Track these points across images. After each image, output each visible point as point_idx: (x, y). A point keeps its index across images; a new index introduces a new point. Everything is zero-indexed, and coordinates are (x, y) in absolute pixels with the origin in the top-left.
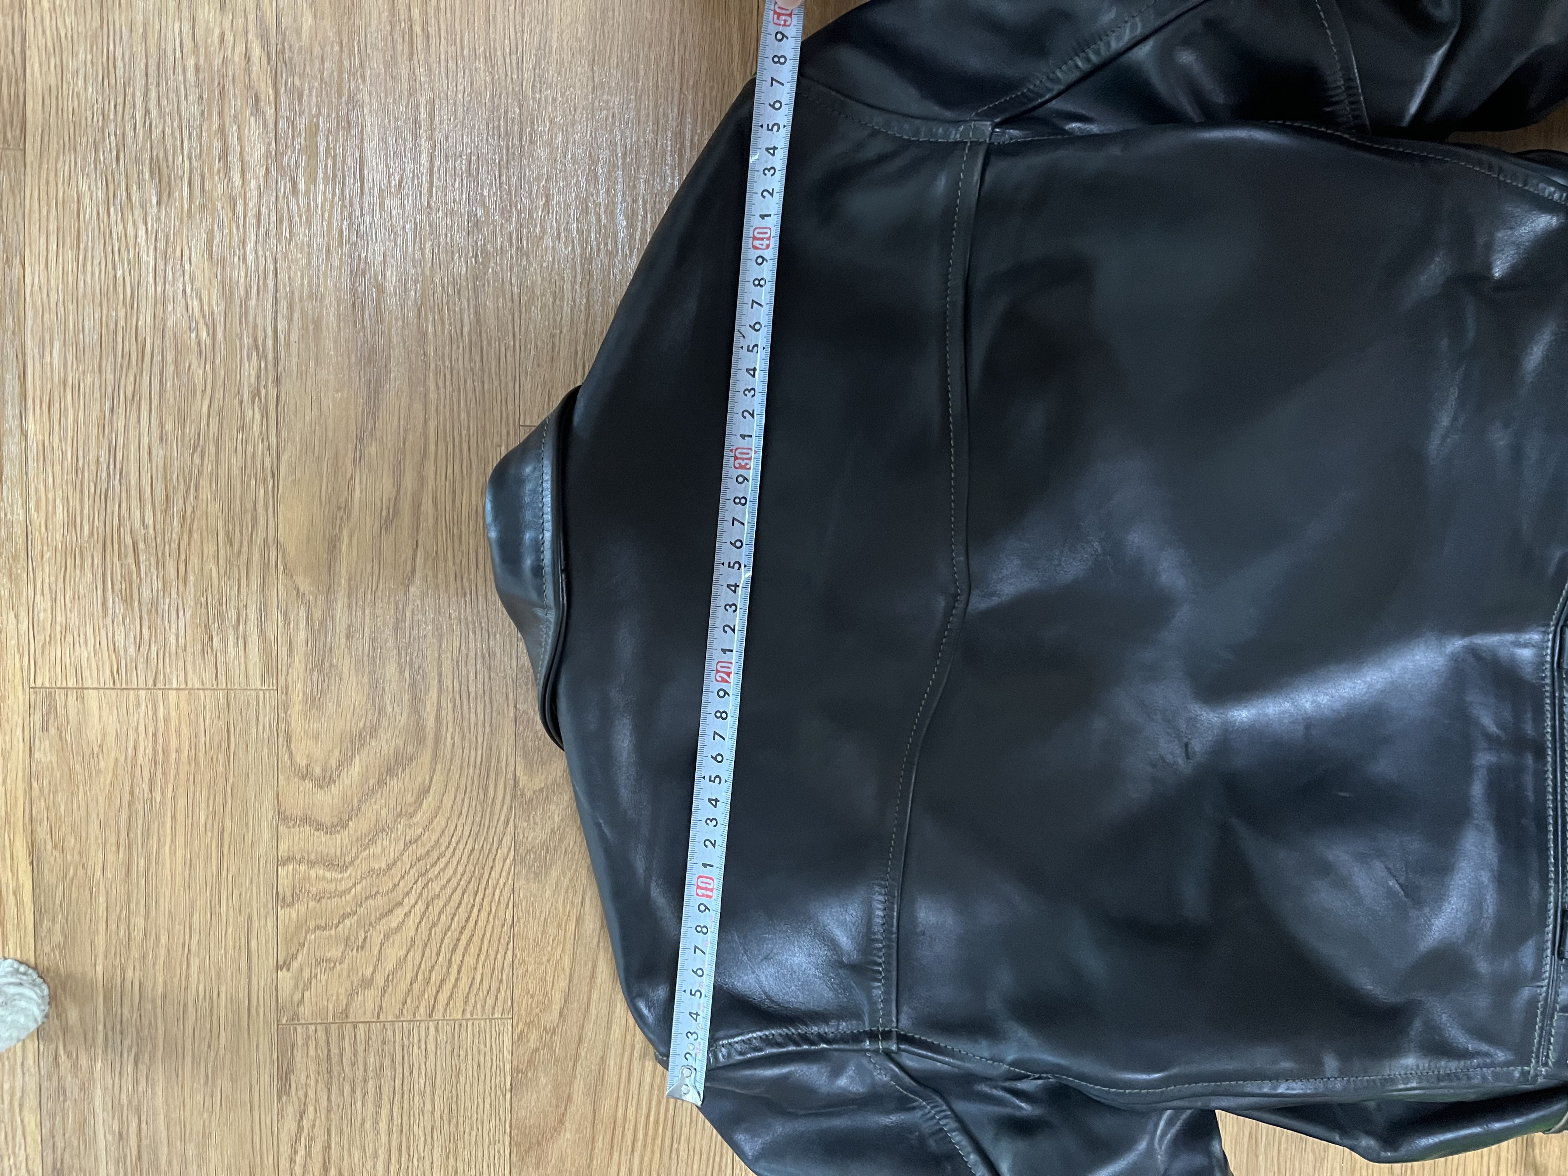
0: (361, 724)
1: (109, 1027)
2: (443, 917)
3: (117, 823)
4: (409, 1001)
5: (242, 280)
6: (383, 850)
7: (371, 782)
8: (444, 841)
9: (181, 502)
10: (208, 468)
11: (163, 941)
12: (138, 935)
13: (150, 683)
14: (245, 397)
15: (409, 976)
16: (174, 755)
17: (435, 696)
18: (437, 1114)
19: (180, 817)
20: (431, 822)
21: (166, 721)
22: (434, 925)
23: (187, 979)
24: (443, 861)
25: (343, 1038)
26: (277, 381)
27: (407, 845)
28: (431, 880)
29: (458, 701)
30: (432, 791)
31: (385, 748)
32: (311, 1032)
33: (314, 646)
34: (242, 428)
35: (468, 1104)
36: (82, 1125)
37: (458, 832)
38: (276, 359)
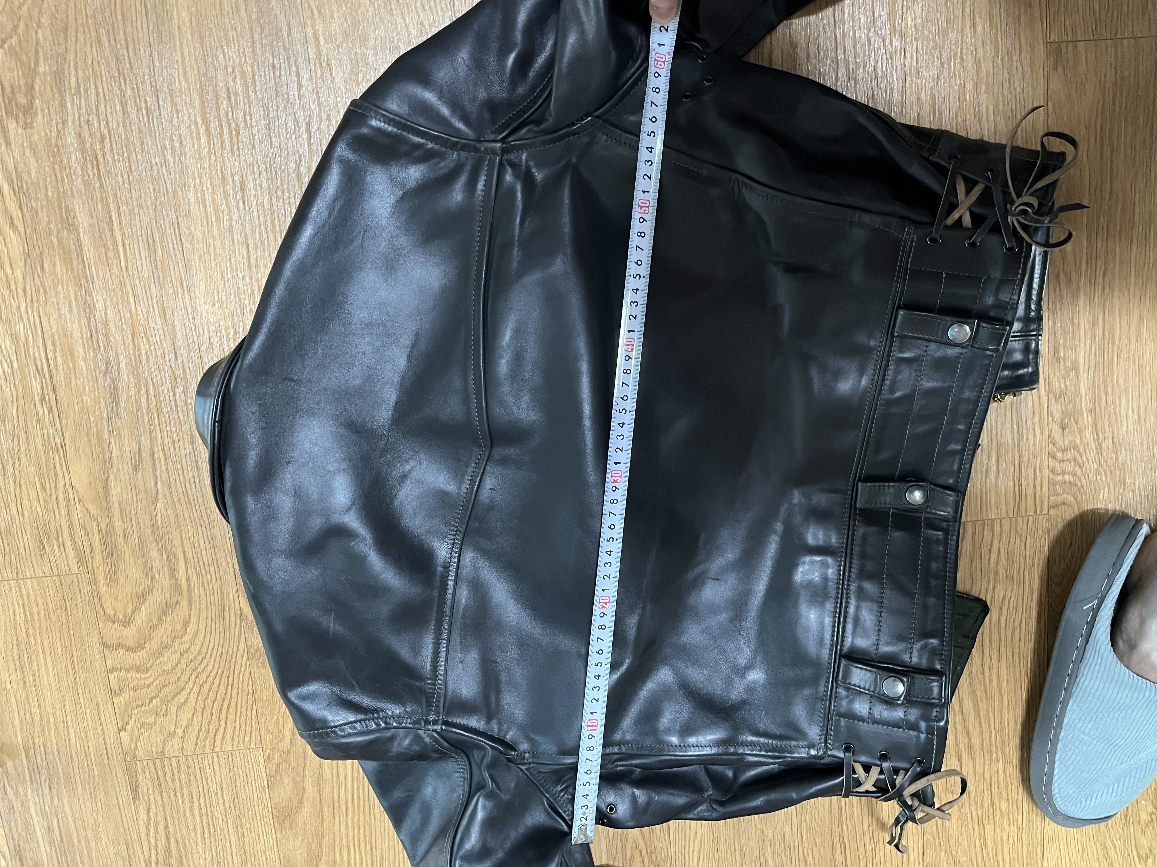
0: (142, 587)
1: (31, 769)
2: (211, 694)
3: (13, 657)
4: (199, 743)
5: (22, 330)
6: (168, 658)
7: (154, 620)
8: (204, 650)
9: (12, 469)
10: (23, 448)
11: (52, 720)
12: (37, 718)
13: (15, 576)
14: (37, 402)
15: (197, 729)
16: (36, 616)
17: (183, 567)
18: (227, 804)
19: (47, 651)
20: (194, 640)
21: (28, 596)
22: (206, 698)
23: (69, 740)
24: (205, 662)
25: (165, 766)
26: (54, 390)
27: (182, 655)
28: (200, 673)
29: (198, 568)
30: (192, 621)
31: (159, 599)
32: (145, 765)
33: (106, 545)
34: (38, 420)
35: (244, 797)
36: (27, 825)
37: (211, 644)
38: (51, 377)
